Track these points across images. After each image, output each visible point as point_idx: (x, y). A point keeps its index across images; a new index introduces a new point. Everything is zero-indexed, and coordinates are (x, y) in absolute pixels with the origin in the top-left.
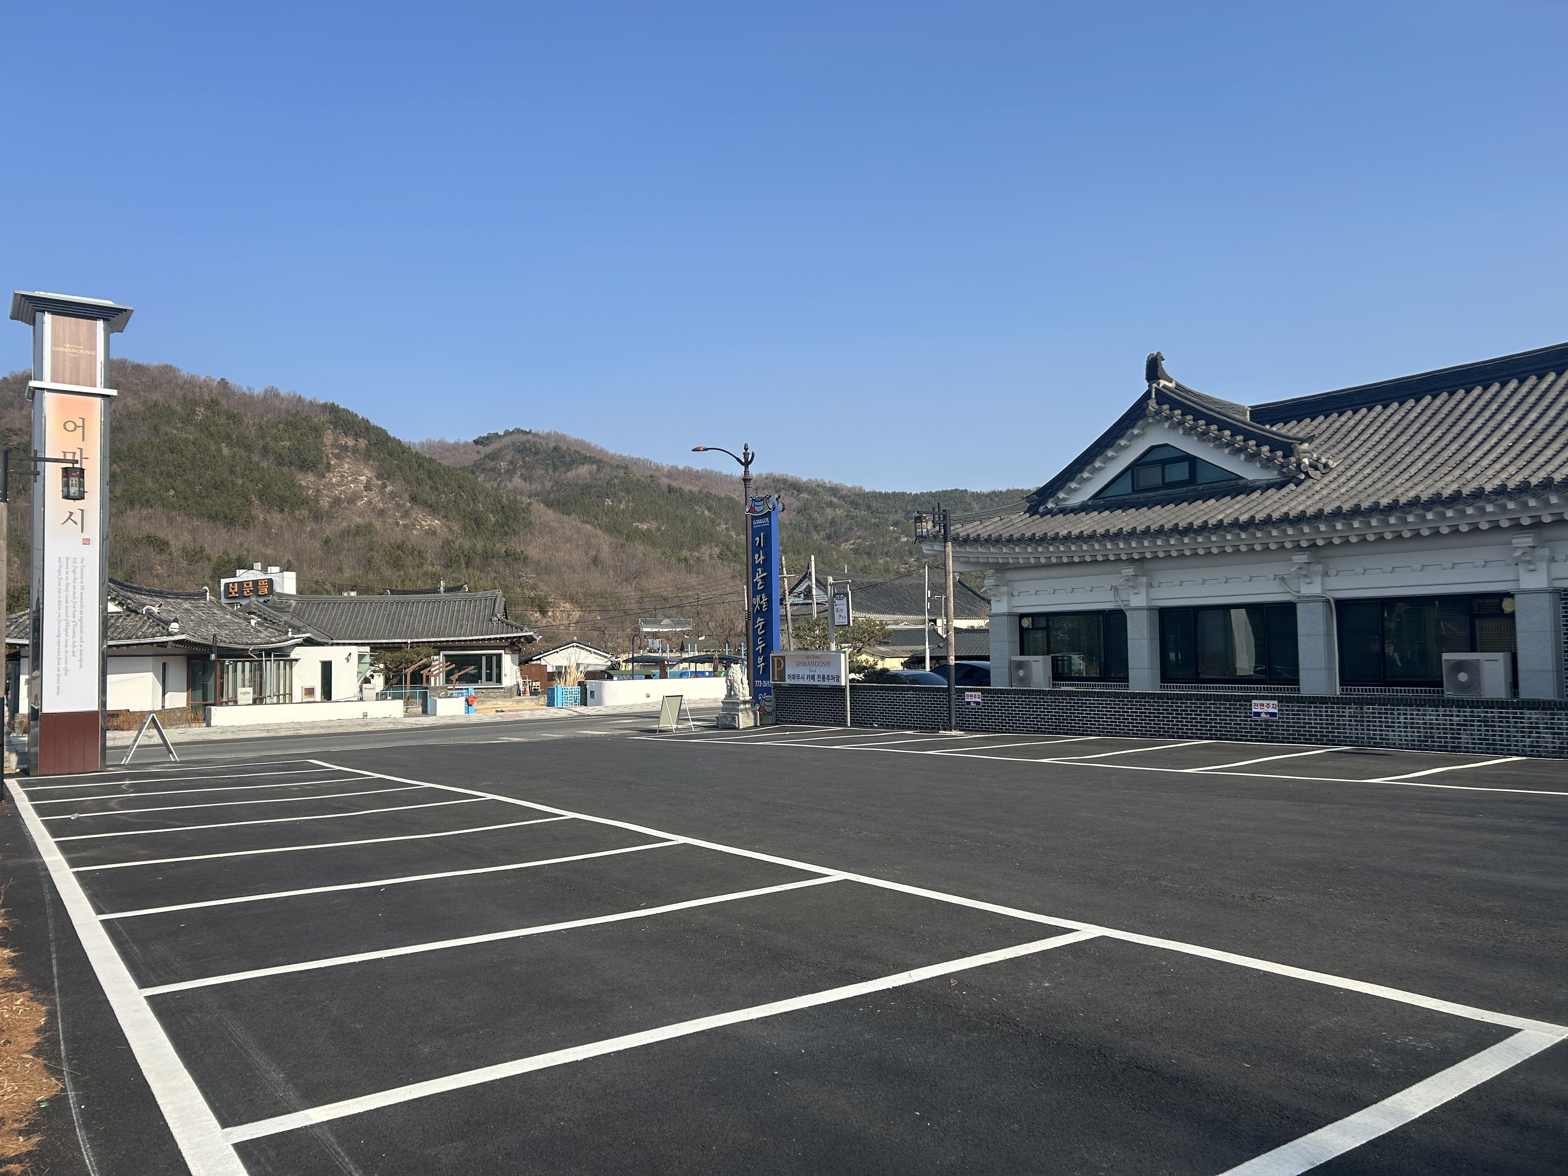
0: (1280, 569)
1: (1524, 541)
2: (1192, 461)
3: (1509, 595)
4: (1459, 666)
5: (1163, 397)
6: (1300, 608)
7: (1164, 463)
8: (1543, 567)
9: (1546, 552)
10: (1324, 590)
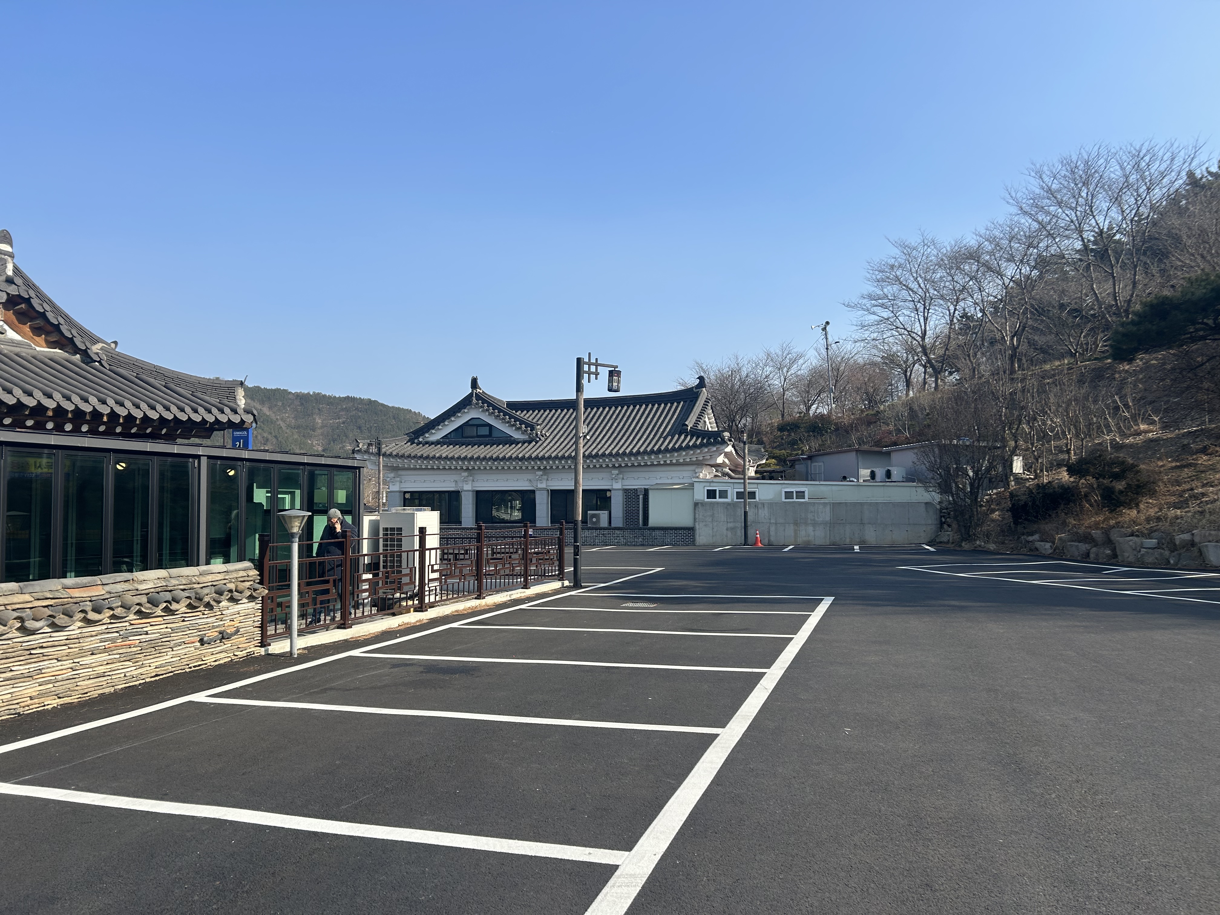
0: (530, 476)
1: (615, 472)
2: (490, 426)
3: (610, 490)
4: (593, 516)
5: (478, 397)
6: (537, 493)
7: (478, 426)
8: (620, 481)
9: (621, 476)
10: (547, 486)
